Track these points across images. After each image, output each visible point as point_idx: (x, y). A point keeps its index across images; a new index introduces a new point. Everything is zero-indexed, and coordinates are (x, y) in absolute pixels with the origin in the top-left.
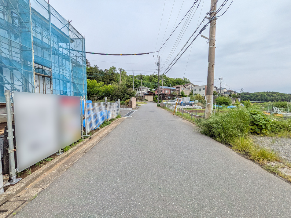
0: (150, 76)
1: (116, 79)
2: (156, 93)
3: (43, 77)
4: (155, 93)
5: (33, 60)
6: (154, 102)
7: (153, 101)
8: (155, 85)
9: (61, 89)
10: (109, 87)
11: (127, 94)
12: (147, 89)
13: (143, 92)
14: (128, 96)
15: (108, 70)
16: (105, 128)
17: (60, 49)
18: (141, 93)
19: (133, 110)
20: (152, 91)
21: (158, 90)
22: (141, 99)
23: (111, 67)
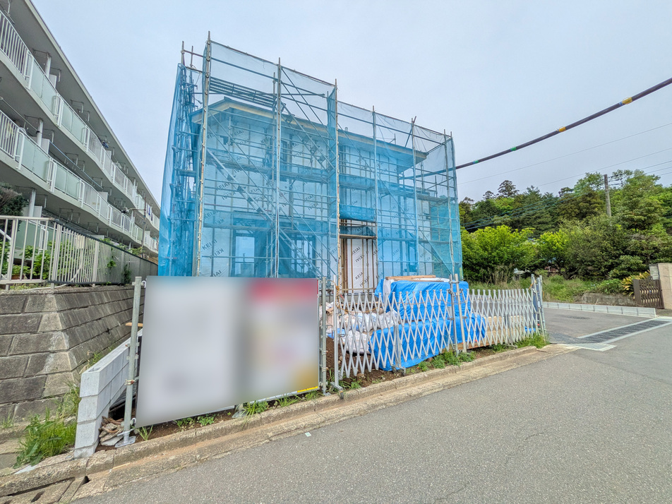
5: (338, 214)
9: (404, 259)
11: (633, 254)
14: (637, 260)
15: (571, 190)
16: (434, 375)
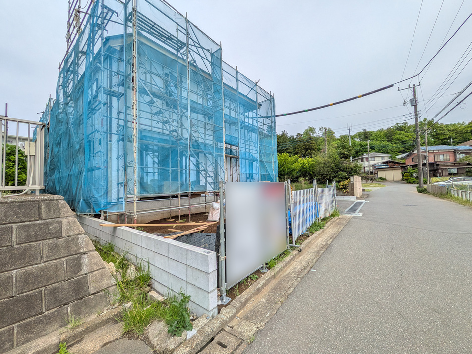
0: (388, 129)
1: (316, 147)
2: (409, 162)
3: (231, 158)
4: (404, 164)
5: (224, 140)
6: (404, 183)
7: (402, 180)
8: (403, 146)
9: (248, 172)
10: (307, 161)
11: (343, 171)
12: (383, 157)
13: (372, 163)
14: (344, 174)
15: (302, 135)
16: (319, 235)
17: (247, 120)
18: (369, 166)
19: (359, 201)
20: (395, 159)
21: (412, 156)
22: (370, 177)
23: (307, 128)
